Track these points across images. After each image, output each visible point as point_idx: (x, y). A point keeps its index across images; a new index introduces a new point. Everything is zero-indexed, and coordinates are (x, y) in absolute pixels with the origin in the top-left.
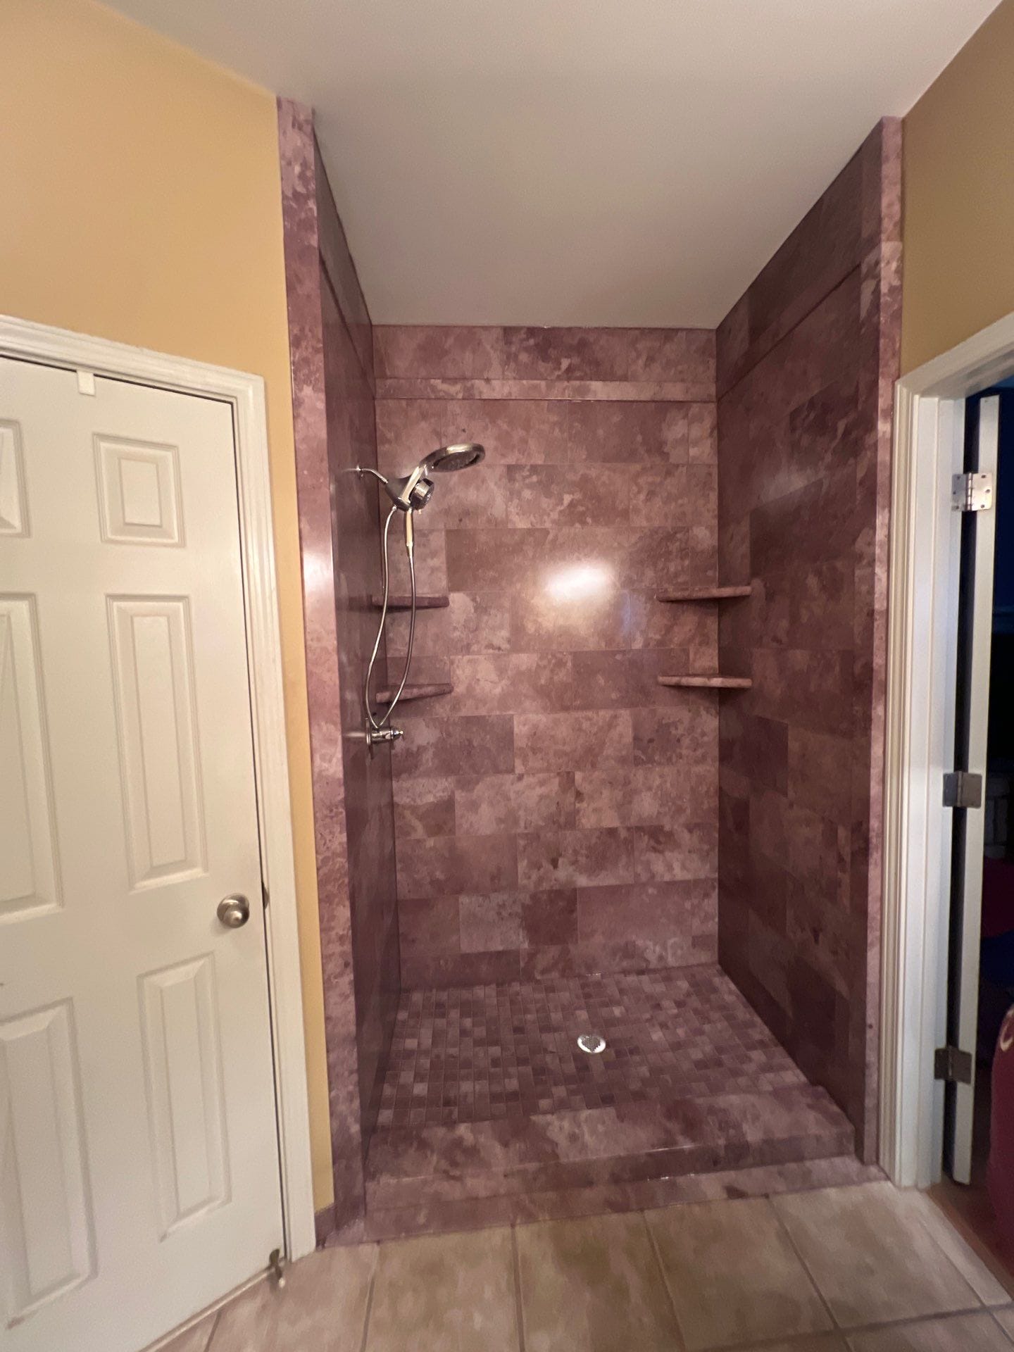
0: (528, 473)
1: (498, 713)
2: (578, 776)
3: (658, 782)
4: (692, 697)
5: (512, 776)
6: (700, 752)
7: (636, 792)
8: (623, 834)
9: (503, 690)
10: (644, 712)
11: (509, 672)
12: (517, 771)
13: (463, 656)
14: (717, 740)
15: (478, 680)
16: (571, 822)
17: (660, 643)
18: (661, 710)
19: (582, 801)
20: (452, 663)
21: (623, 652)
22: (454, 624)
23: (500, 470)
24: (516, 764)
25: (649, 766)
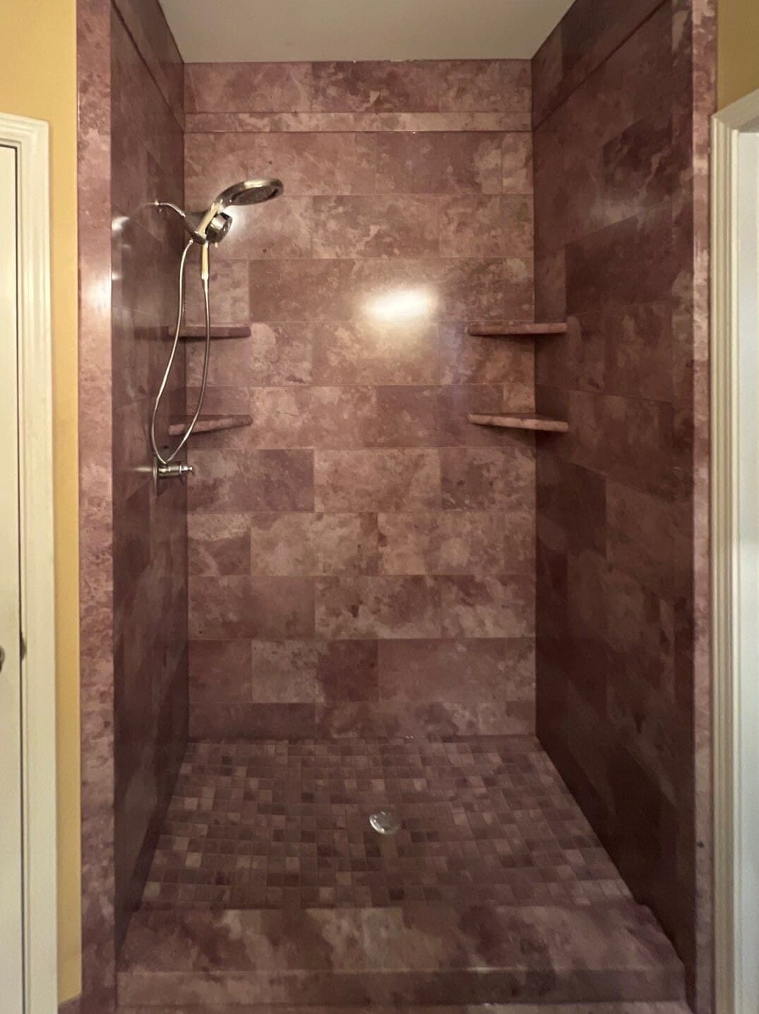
0: (334, 204)
1: (298, 447)
2: (382, 518)
3: (469, 527)
4: (506, 437)
5: (311, 515)
6: (514, 497)
7: (444, 538)
8: (430, 583)
9: (303, 423)
10: (453, 452)
11: (311, 406)
12: (317, 510)
13: (264, 387)
14: (534, 484)
15: (279, 412)
16: (373, 567)
17: (472, 379)
18: (471, 451)
19: (385, 545)
20: (252, 394)
21: (431, 388)
22: (256, 355)
23: (305, 202)
24: (316, 503)
25: (459, 510)
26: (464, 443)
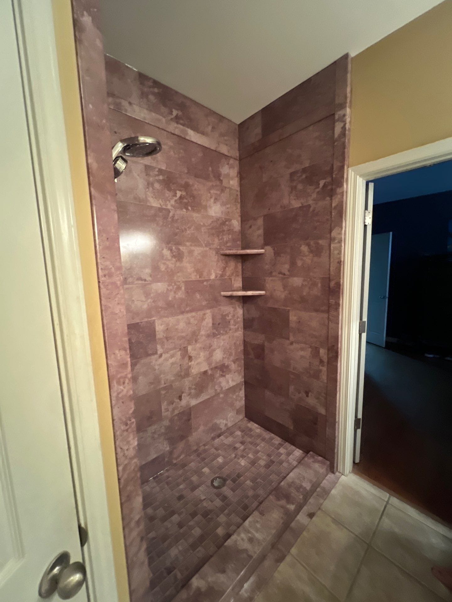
0: (157, 173)
1: (146, 320)
2: (190, 348)
3: (222, 343)
5: (156, 356)
6: (236, 326)
7: (214, 350)
8: (210, 372)
9: (148, 305)
11: (152, 295)
12: (159, 353)
14: (242, 319)
16: (187, 373)
17: (222, 276)
18: (223, 308)
19: (191, 361)
21: (207, 281)
23: (141, 167)
25: (219, 336)
26: (220, 305)
